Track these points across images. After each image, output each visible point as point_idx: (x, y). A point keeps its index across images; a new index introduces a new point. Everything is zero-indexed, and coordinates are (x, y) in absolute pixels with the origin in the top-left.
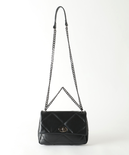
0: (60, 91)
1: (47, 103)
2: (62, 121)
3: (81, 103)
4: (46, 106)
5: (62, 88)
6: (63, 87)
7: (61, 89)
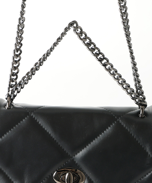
0: (63, 34)
1: (16, 74)
2: (66, 148)
3: (139, 82)
4: (10, 86)
5: (71, 24)
6: (75, 22)
7: (66, 29)
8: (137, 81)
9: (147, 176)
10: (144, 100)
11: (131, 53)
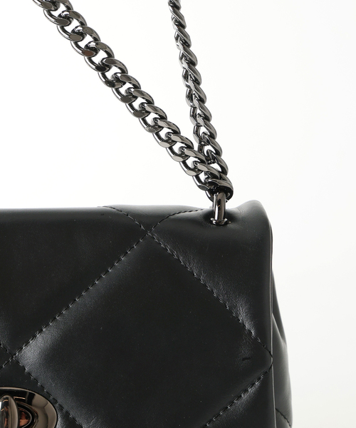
3: (207, 118)
8: (202, 116)
9: (245, 397)
10: (224, 176)
11: (180, 25)
